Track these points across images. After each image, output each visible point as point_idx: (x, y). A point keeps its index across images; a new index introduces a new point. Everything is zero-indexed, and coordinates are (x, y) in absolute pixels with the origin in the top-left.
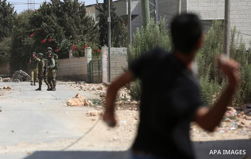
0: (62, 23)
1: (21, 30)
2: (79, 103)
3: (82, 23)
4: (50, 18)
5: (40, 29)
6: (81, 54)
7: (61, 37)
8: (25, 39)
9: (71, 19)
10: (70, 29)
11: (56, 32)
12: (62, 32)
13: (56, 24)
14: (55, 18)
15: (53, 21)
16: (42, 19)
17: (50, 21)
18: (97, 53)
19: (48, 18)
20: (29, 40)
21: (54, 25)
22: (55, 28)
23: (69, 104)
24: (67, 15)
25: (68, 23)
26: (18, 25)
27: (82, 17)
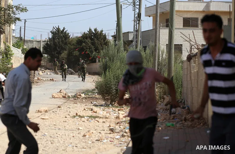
0: (93, 44)
1: (72, 47)
2: (60, 96)
3: (104, 44)
4: (87, 41)
5: (81, 46)
7: (92, 51)
8: (74, 52)
9: (98, 41)
10: (98, 47)
11: (90, 49)
12: (93, 49)
13: (90, 44)
14: (90, 41)
15: (89, 43)
16: (83, 41)
17: (87, 42)
19: (86, 41)
20: (76, 53)
21: (89, 45)
22: (90, 47)
24: (96, 40)
25: (96, 44)
26: (71, 45)
27: (104, 41)
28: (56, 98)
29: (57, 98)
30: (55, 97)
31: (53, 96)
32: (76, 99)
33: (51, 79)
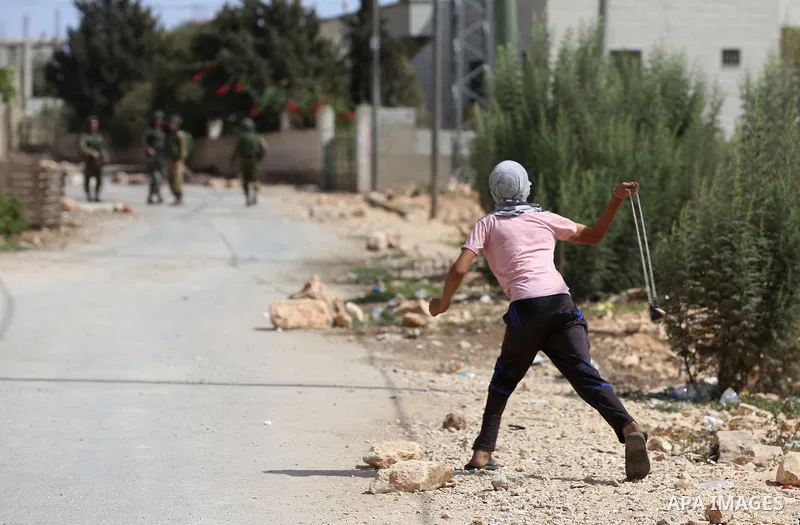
0: (264, 51)
2: (316, 317)
4: (238, 39)
5: (215, 64)
6: (308, 122)
7: (262, 83)
9: (286, 41)
11: (251, 71)
12: (263, 73)
13: (251, 53)
14: (253, 39)
15: (245, 47)
16: (220, 41)
17: (237, 45)
18: (345, 122)
19: (232, 39)
22: (250, 64)
23: (279, 321)
25: (277, 50)
27: (310, 37)
28: (293, 328)
29: (298, 328)
30: (291, 323)
31: (278, 317)
32: (413, 337)
33: (120, 206)
